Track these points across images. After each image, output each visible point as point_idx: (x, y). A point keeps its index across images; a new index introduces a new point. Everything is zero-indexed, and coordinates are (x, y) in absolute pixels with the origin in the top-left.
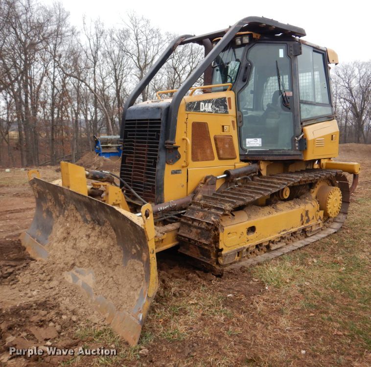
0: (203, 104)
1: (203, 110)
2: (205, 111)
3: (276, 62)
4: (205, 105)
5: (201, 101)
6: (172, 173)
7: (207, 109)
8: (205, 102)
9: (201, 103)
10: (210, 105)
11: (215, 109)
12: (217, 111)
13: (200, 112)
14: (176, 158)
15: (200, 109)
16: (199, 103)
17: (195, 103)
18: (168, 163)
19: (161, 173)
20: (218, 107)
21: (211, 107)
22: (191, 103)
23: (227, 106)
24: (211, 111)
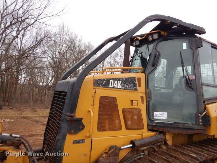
0: (113, 81)
1: (112, 86)
2: (114, 87)
3: (180, 52)
4: (114, 83)
5: (110, 79)
6: (74, 143)
7: (116, 86)
8: (114, 80)
9: (111, 81)
10: (120, 82)
11: (124, 86)
12: (127, 88)
13: (109, 88)
14: (79, 128)
15: (109, 86)
16: (108, 81)
17: (104, 80)
18: (70, 133)
19: (61, 143)
20: (127, 85)
21: (121, 84)
22: (100, 80)
23: (136, 84)
24: (120, 87)
